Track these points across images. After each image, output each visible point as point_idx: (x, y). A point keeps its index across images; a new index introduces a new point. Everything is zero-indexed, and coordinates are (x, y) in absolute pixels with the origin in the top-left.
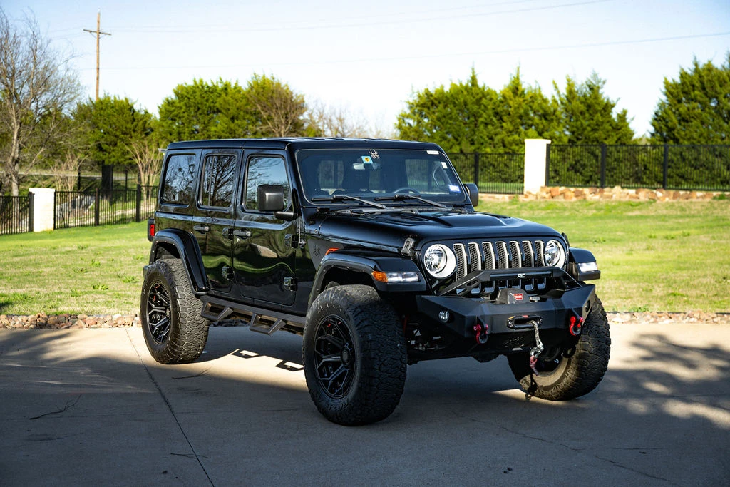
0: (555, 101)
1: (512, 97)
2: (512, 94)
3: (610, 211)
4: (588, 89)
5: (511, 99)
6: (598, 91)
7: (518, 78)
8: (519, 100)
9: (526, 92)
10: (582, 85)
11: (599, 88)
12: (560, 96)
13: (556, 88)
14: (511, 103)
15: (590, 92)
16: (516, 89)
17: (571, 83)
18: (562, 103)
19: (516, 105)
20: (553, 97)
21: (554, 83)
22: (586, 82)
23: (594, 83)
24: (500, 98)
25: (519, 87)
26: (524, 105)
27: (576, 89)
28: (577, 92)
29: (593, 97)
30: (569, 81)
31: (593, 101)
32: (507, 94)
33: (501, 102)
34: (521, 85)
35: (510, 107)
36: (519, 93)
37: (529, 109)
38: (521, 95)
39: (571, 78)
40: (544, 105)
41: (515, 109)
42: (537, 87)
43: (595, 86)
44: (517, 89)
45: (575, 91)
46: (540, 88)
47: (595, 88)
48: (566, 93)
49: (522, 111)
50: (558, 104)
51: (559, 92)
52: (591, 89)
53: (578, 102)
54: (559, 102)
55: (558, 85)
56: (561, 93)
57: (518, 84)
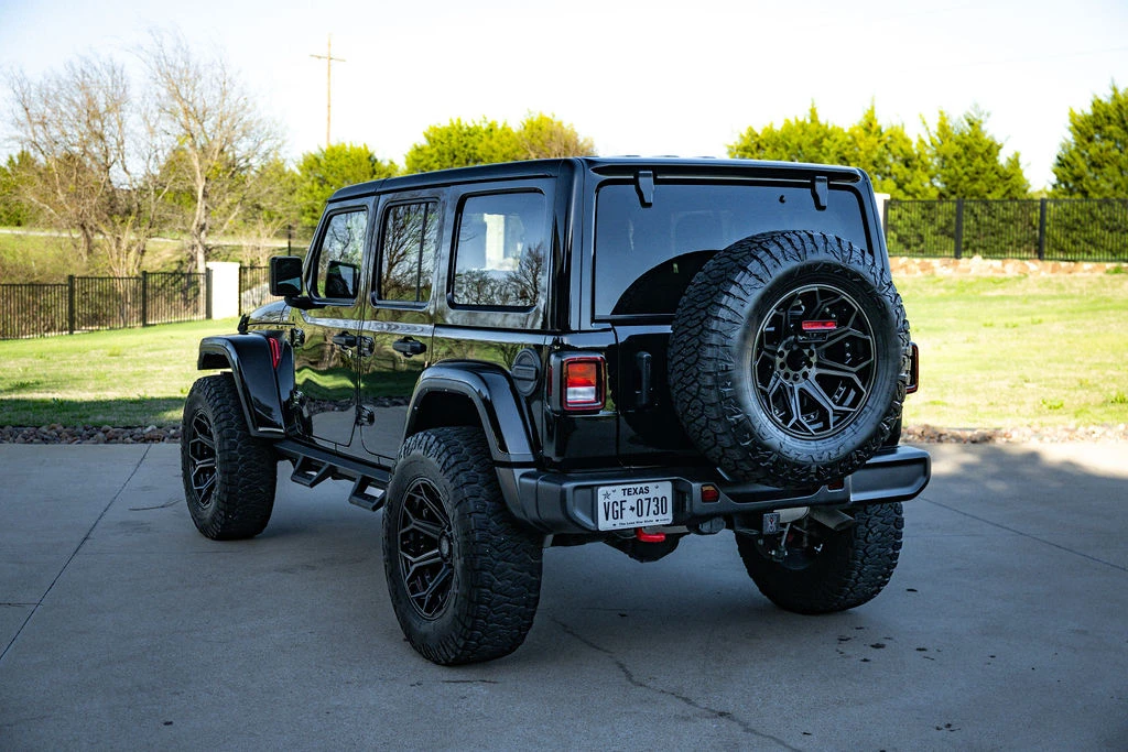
0: (922, 142)
1: (863, 137)
2: (863, 133)
3: (964, 290)
4: (966, 124)
5: (861, 140)
6: (980, 127)
7: (873, 110)
8: (873, 139)
9: (883, 130)
10: (959, 119)
11: (980, 122)
12: (929, 134)
13: (924, 124)
14: (862, 145)
15: (969, 128)
16: (869, 128)
17: (945, 116)
18: (932, 144)
19: (869, 148)
20: (919, 136)
22: (965, 117)
23: (975, 116)
24: (849, 139)
25: (874, 123)
26: (880, 148)
27: (951, 125)
28: (953, 130)
29: (973, 134)
30: (941, 114)
31: (972, 141)
32: (857, 133)
33: (849, 143)
34: (877, 121)
35: (861, 150)
36: (873, 130)
37: (886, 151)
38: (876, 133)
39: (944, 111)
40: (905, 147)
41: (867, 152)
42: (900, 125)
43: (975, 120)
44: (871, 125)
45: (948, 127)
46: (903, 126)
47: (976, 123)
48: (937, 130)
49: (875, 156)
50: (926, 145)
51: (927, 130)
52: (971, 124)
53: (953, 143)
54: (929, 144)
55: (926, 120)
56: (931, 131)
57: (873, 118)
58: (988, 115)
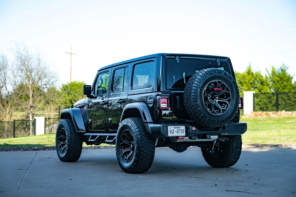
0: (266, 77)
1: (247, 75)
2: (247, 74)
3: (280, 121)
4: (281, 71)
5: (246, 76)
6: (285, 72)
7: (250, 67)
8: (250, 76)
9: (254, 73)
10: (278, 69)
11: (285, 70)
12: (269, 74)
13: (267, 71)
14: (247, 78)
15: (282, 72)
16: (249, 73)
17: (274, 68)
18: (270, 77)
19: (249, 79)
20: (266, 75)
21: (266, 69)
22: (280, 68)
23: (283, 68)
24: (243, 76)
25: (250, 71)
26: (253, 79)
27: (276, 71)
28: (276, 73)
29: (283, 74)
30: (273, 67)
31: (283, 76)
32: (245, 74)
33: (243, 78)
34: (251, 70)
35: (246, 80)
36: (250, 73)
37: (255, 80)
38: (251, 74)
39: (274, 66)
40: (261, 78)
41: (248, 81)
42: (259, 71)
43: (283, 69)
44: (249, 71)
45: (275, 72)
46: (260, 72)
47: (284, 70)
48: (271, 73)
49: (251, 81)
50: (268, 78)
51: (268, 73)
52: (282, 71)
53: (277, 77)
54: (269, 77)
55: (268, 70)
56: (269, 73)
57: (250, 69)
58: (288, 68)
